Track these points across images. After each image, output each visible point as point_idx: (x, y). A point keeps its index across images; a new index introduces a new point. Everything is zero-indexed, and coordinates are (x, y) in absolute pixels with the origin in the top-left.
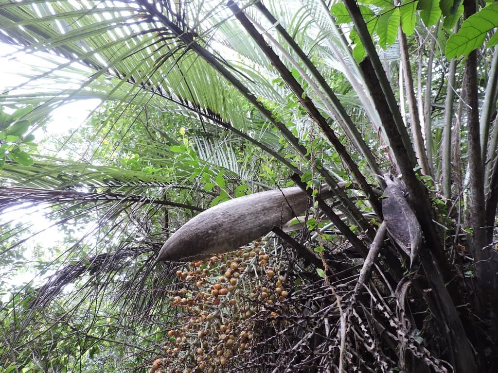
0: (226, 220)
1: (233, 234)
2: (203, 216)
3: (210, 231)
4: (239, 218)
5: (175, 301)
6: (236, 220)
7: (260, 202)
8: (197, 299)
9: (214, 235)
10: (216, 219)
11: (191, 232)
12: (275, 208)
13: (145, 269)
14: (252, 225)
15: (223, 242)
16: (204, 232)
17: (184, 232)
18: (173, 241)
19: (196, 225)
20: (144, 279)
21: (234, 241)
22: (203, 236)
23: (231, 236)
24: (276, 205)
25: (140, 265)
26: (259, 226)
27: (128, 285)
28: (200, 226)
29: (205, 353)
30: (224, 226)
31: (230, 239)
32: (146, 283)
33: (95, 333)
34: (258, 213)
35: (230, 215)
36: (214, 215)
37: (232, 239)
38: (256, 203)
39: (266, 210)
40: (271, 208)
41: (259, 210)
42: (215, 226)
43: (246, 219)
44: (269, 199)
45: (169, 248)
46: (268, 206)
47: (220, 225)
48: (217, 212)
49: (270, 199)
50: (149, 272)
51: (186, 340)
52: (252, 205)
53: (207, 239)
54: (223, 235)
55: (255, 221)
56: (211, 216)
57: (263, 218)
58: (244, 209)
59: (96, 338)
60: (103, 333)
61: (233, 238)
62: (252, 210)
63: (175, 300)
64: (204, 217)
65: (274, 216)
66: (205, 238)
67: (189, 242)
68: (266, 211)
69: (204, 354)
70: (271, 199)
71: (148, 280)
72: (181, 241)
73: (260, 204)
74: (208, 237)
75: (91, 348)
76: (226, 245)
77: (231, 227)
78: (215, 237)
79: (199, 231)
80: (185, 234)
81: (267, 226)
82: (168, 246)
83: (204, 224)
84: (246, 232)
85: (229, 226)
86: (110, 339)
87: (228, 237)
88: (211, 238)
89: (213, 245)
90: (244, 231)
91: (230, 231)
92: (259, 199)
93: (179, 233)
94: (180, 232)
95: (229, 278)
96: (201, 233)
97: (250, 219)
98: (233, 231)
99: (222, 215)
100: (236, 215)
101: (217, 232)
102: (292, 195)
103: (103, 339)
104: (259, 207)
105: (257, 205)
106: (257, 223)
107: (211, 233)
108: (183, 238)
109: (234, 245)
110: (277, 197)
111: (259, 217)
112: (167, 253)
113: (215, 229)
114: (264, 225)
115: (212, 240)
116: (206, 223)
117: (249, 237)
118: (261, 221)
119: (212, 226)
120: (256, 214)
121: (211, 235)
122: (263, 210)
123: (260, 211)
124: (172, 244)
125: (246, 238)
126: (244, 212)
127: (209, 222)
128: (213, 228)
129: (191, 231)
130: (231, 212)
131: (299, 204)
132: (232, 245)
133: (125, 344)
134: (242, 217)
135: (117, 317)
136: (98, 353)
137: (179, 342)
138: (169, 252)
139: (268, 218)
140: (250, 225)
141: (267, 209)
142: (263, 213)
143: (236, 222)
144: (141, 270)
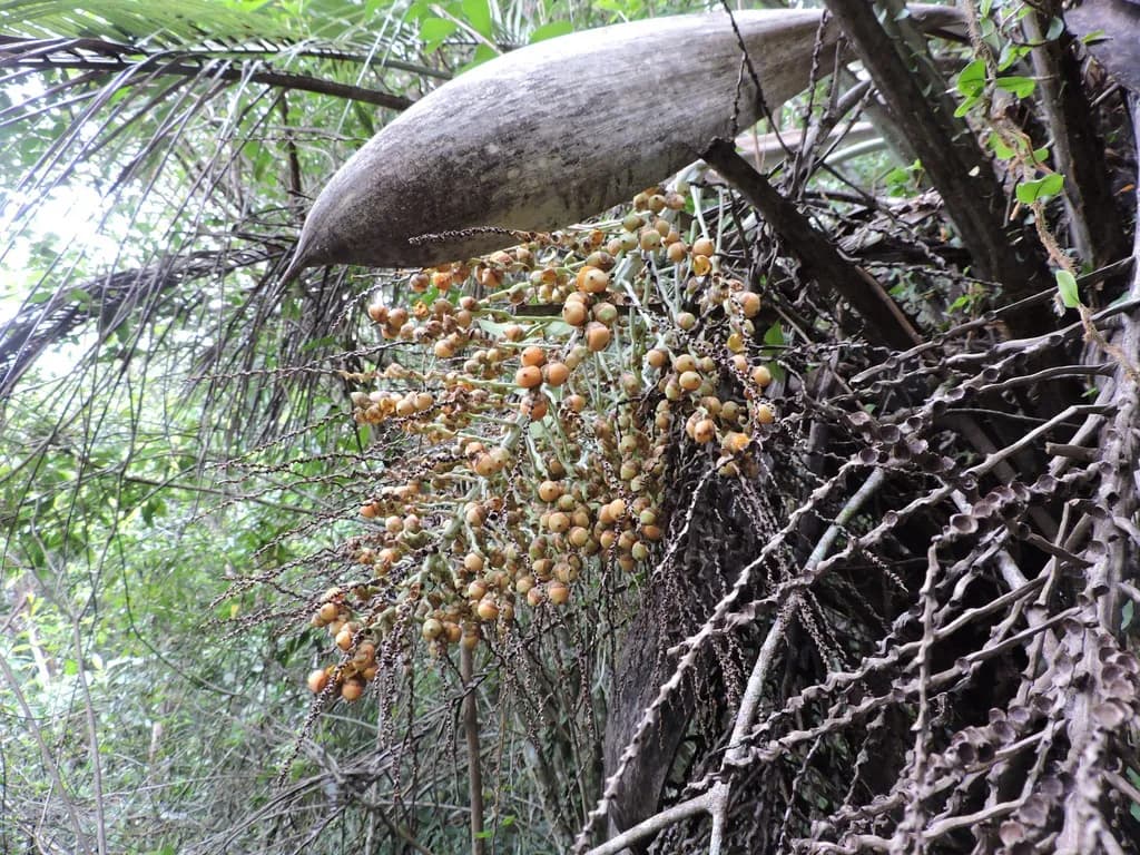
0: (547, 108)
1: (575, 162)
2: (457, 92)
3: (493, 149)
4: (593, 102)
5: (374, 408)
6: (582, 112)
7: (658, 49)
8: (456, 401)
9: (509, 164)
10: (511, 102)
11: (419, 152)
12: (707, 76)
13: (251, 312)
14: (640, 132)
15: (543, 193)
16: (473, 149)
17: (391, 151)
18: (351, 188)
19: (438, 124)
20: (253, 339)
21: (580, 188)
22: (469, 164)
23: (569, 170)
24: (709, 66)
25: (236, 301)
26: (661, 139)
27: (210, 355)
28: (450, 127)
29: (490, 566)
30: (544, 133)
31: (567, 180)
32: (260, 349)
33: (148, 471)
34: (653, 88)
35: (560, 91)
36: (501, 89)
37: (574, 184)
38: (646, 55)
39: (678, 80)
40: (694, 75)
41: (658, 77)
42: (510, 127)
43: (619, 110)
44: (683, 42)
45: (337, 214)
46: (684, 65)
47: (529, 127)
48: (509, 76)
49: (688, 45)
50: (264, 321)
51: (417, 523)
52: (631, 60)
53: (483, 179)
54: (542, 163)
55: (649, 117)
56: (488, 90)
57: (673, 112)
58: (606, 72)
59: (149, 483)
60: (167, 469)
61: (575, 176)
62: (633, 77)
63: (371, 403)
64: (467, 96)
65: (707, 105)
66: (478, 175)
67: (417, 190)
68: (679, 85)
69: (486, 569)
70: (691, 43)
71: (264, 342)
72: (383, 185)
73: (659, 58)
74: (488, 169)
75: (145, 504)
76: (552, 205)
77: (568, 135)
78: (512, 173)
79: (450, 145)
80: (397, 159)
81: (686, 140)
82: (333, 205)
83: (465, 120)
84: (620, 157)
85: (561, 129)
86: (187, 485)
87: (557, 175)
88: (496, 173)
89: (507, 203)
90: (612, 154)
91: (564, 150)
92: (652, 40)
93: (372, 156)
94: (373, 151)
95: (582, 323)
96: (461, 154)
97: (632, 111)
98: (575, 152)
99: (532, 87)
100: (580, 91)
101: (519, 152)
102: (757, 36)
103: (168, 485)
104: (656, 68)
105: (648, 61)
106: (655, 123)
107: (495, 156)
108: (389, 172)
109: (581, 206)
110: (709, 39)
111: (659, 103)
112: (333, 234)
113: (511, 139)
114: (675, 136)
115: (501, 184)
116: (475, 118)
117: (630, 179)
118: (667, 121)
119: (498, 128)
120: (649, 91)
121: (497, 164)
122: (671, 80)
123: (661, 83)
124: (347, 200)
125: (618, 181)
126: (608, 81)
127: (484, 113)
128: (506, 137)
129: (419, 146)
130: (563, 80)
131: (778, 70)
132: (574, 205)
133: (226, 494)
134: (601, 100)
135: (195, 432)
136: (163, 514)
137: (396, 529)
138: (338, 231)
139: (687, 112)
140: (631, 135)
141: (682, 78)
142: (670, 90)
143: (585, 119)
144: (241, 314)
